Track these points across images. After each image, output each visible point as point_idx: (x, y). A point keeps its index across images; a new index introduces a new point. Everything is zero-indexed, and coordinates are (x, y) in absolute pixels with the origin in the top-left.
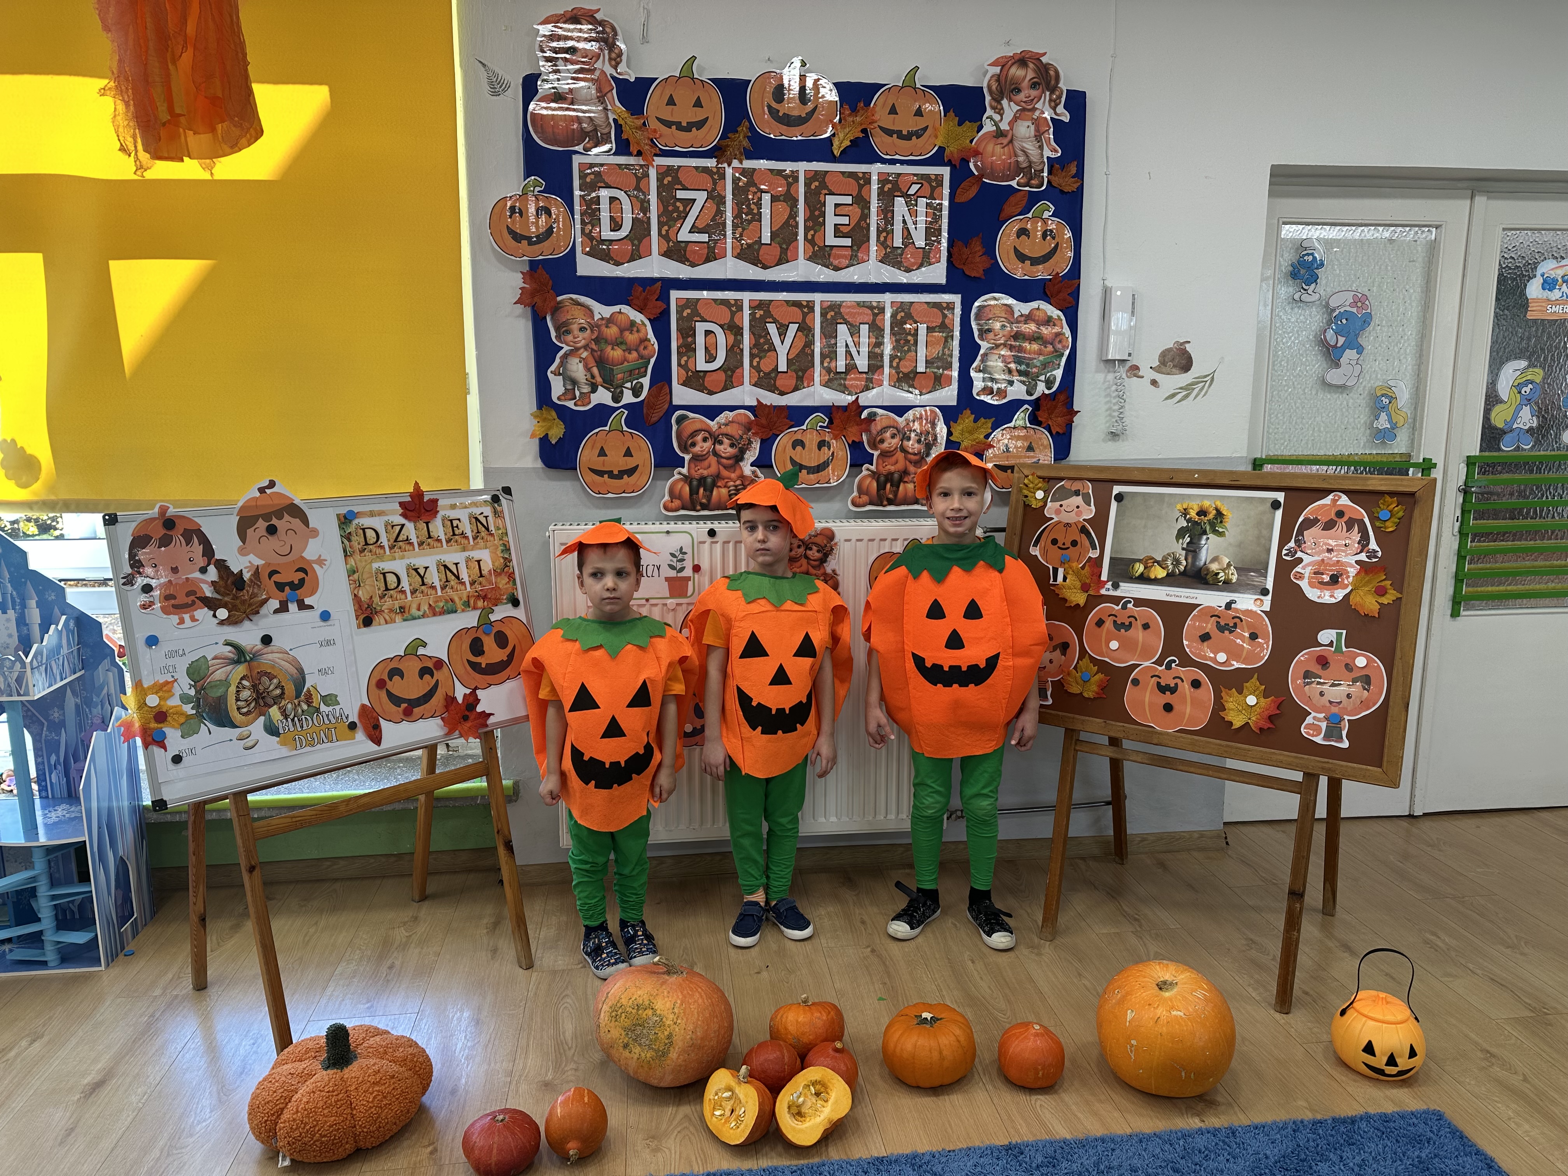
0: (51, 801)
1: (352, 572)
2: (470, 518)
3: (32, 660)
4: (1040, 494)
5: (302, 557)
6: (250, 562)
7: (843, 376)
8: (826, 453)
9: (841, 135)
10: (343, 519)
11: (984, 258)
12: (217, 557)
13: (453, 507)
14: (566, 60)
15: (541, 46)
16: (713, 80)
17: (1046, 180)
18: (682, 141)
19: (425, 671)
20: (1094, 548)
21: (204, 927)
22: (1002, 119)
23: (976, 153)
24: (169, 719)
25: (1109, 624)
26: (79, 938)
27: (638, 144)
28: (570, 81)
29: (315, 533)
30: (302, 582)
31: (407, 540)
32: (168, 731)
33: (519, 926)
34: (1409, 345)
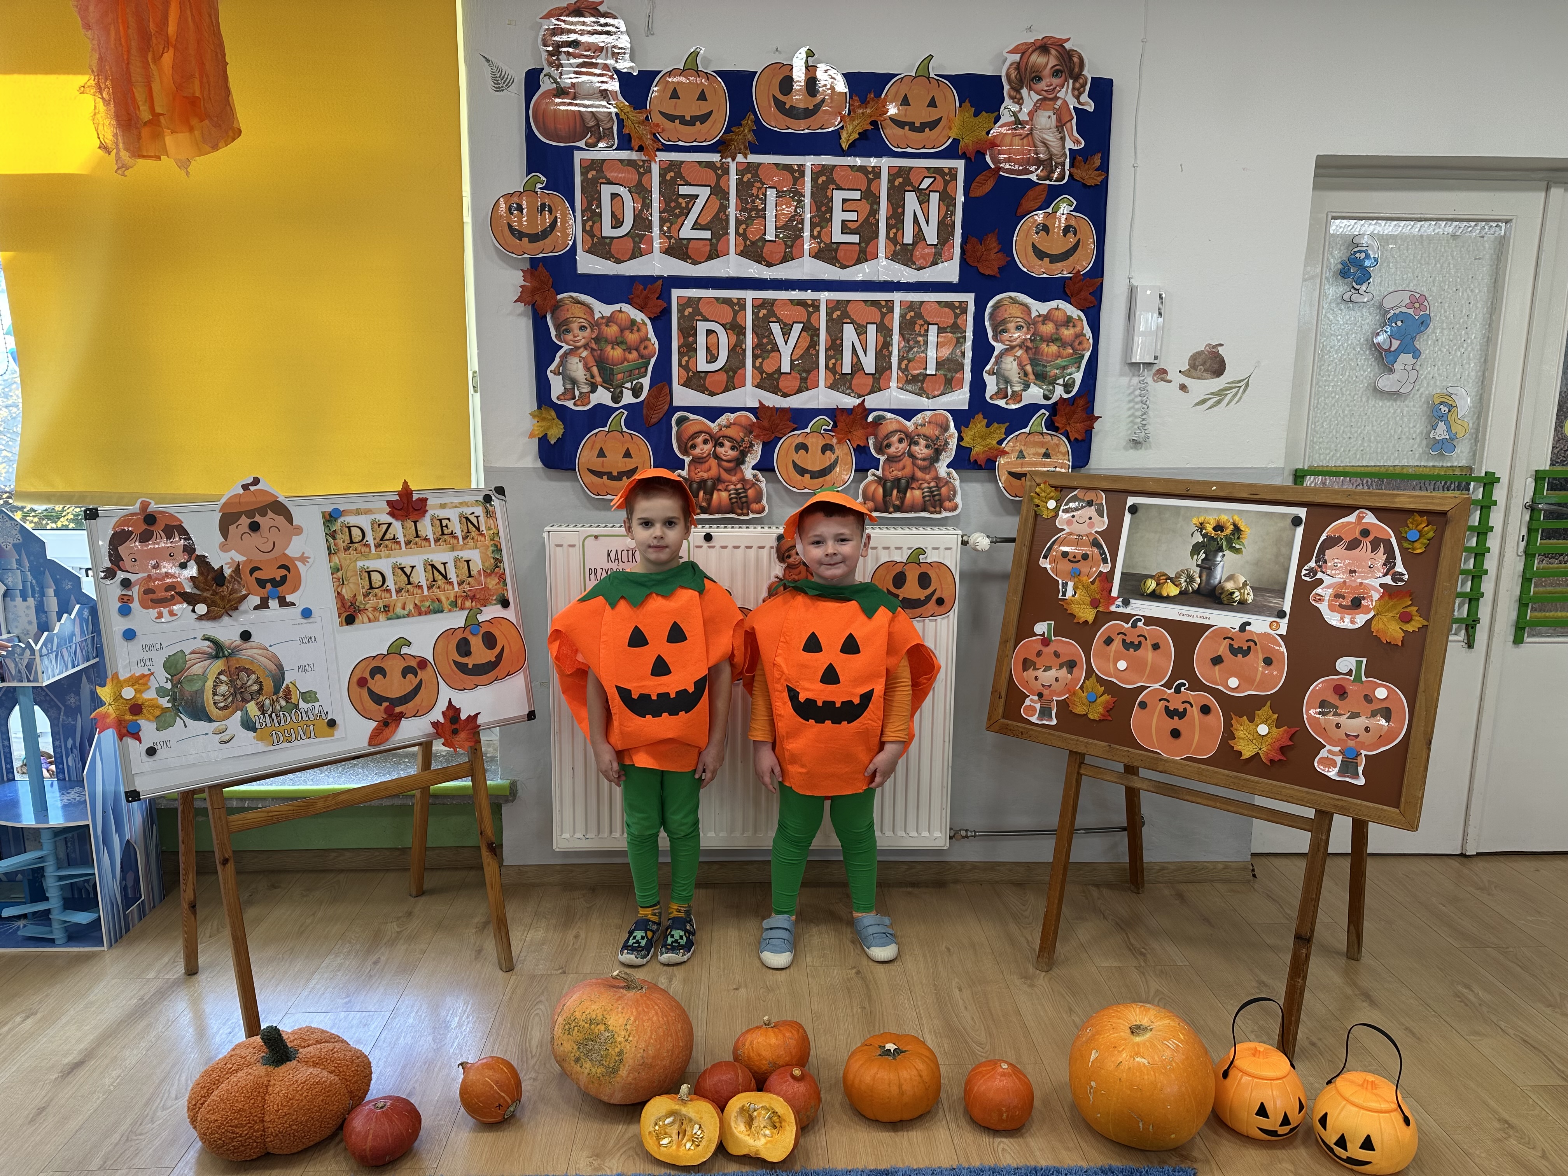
0: (68, 784)
1: (335, 570)
2: (460, 517)
3: (41, 648)
4: (1052, 504)
5: (285, 554)
6: (231, 559)
7: (849, 377)
8: (830, 457)
9: (850, 128)
10: (328, 517)
11: (1000, 255)
12: (198, 552)
13: (443, 506)
14: (568, 54)
15: (543, 40)
16: (719, 73)
17: (1067, 173)
18: (685, 135)
19: (407, 671)
20: (1105, 561)
21: (195, 913)
22: (1021, 109)
23: (993, 144)
24: (144, 711)
25: (1117, 644)
26: (83, 918)
27: (640, 138)
28: (573, 76)
29: (299, 530)
30: (284, 579)
31: (394, 538)
32: (142, 722)
33: (500, 928)
34: (1473, 349)
